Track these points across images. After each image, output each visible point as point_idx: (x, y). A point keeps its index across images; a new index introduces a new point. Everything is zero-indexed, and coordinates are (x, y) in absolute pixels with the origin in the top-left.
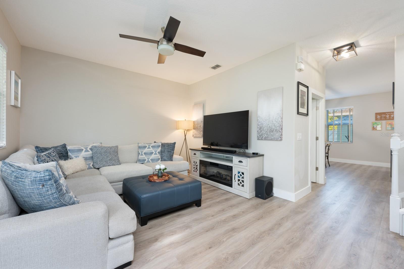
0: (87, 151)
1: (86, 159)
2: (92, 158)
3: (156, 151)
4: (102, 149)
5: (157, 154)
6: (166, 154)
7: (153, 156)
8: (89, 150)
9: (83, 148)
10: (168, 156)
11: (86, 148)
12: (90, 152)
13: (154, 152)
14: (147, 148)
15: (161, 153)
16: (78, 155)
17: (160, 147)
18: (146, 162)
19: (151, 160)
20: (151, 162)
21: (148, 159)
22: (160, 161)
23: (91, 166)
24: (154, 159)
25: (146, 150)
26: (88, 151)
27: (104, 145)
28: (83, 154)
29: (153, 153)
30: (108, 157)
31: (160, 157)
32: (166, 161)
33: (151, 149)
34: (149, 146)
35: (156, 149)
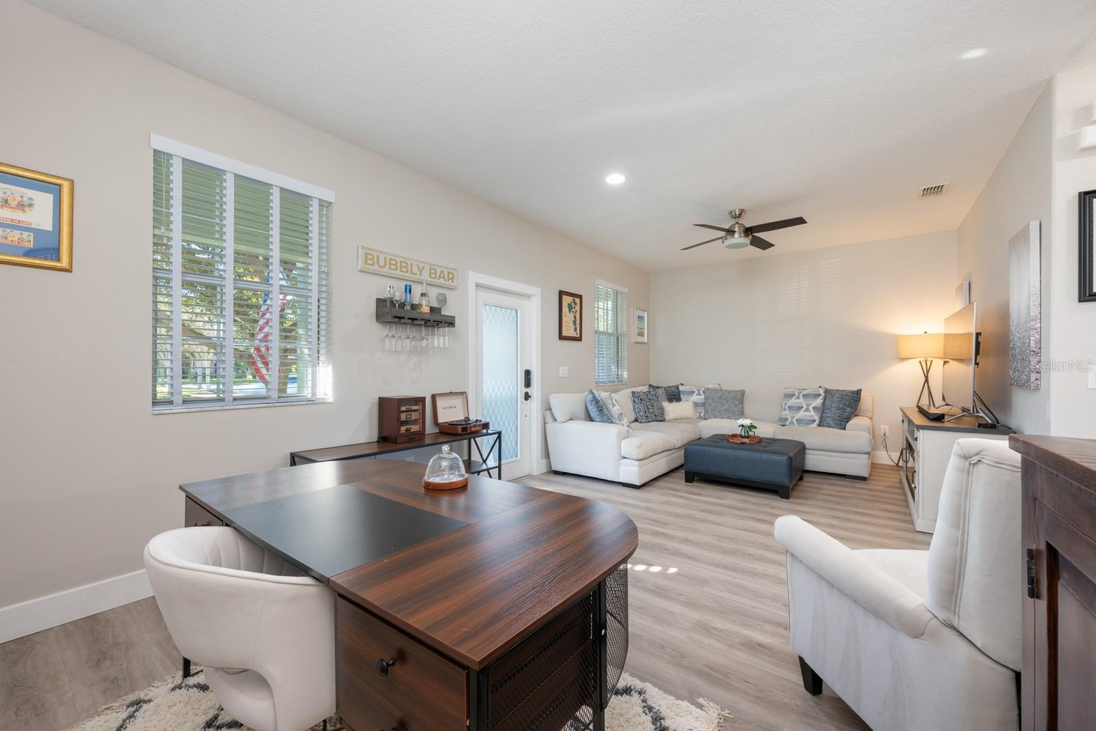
0: (699, 394)
1: (696, 405)
2: (704, 404)
3: (808, 405)
4: (716, 392)
5: (810, 411)
6: (833, 412)
7: (801, 414)
8: (702, 393)
9: (695, 390)
10: (836, 417)
11: (699, 391)
12: (703, 397)
13: (805, 407)
14: (796, 399)
15: (822, 410)
16: (689, 398)
17: (821, 397)
18: (788, 422)
19: (796, 420)
20: (796, 424)
21: (792, 418)
22: (815, 425)
23: (702, 415)
24: (803, 420)
25: (793, 402)
26: (701, 395)
27: (725, 388)
28: (695, 398)
29: (802, 407)
30: (722, 405)
31: (817, 418)
32: (831, 427)
33: (801, 400)
34: (799, 394)
35: (809, 401)
